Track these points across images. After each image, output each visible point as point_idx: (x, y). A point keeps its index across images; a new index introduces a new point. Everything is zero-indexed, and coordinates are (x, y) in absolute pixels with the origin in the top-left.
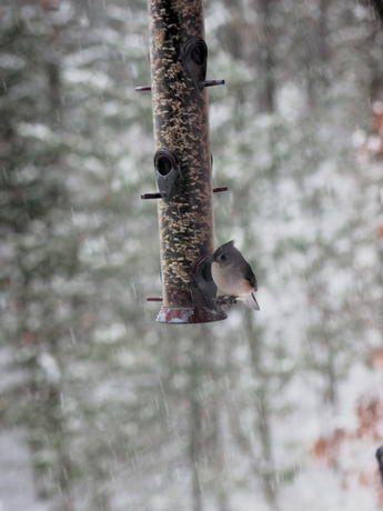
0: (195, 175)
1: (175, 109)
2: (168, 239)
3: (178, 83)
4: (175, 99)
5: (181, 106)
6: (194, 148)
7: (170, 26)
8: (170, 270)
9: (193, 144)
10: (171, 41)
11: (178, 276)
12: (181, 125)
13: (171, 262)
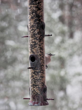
0: (42, 62)
1: (37, 43)
2: (34, 81)
3: (38, 35)
4: (37, 40)
5: (39, 42)
7: (36, 18)
8: (34, 90)
9: (42, 53)
10: (36, 23)
11: (37, 92)
12: (39, 47)
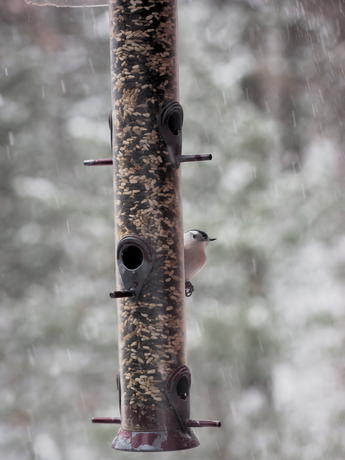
0: (169, 269)
1: (147, 188)
2: (135, 348)
3: (153, 157)
4: (149, 176)
5: (155, 185)
6: (170, 236)
7: (144, 87)
8: (137, 386)
9: (168, 231)
10: (145, 105)
11: (147, 393)
12: (156, 208)
13: (138, 376)
